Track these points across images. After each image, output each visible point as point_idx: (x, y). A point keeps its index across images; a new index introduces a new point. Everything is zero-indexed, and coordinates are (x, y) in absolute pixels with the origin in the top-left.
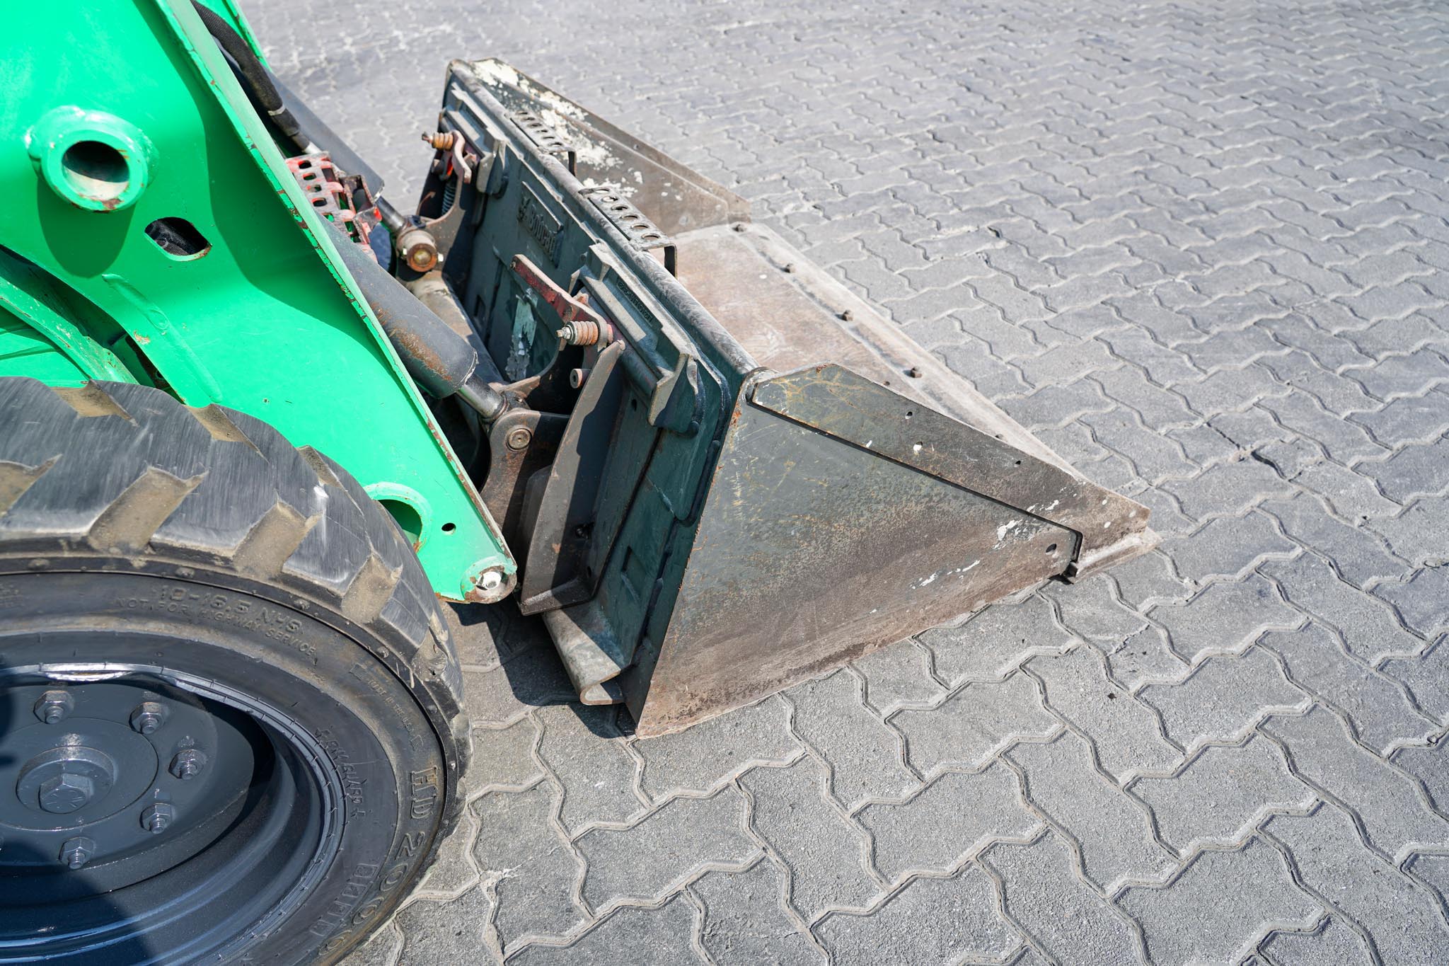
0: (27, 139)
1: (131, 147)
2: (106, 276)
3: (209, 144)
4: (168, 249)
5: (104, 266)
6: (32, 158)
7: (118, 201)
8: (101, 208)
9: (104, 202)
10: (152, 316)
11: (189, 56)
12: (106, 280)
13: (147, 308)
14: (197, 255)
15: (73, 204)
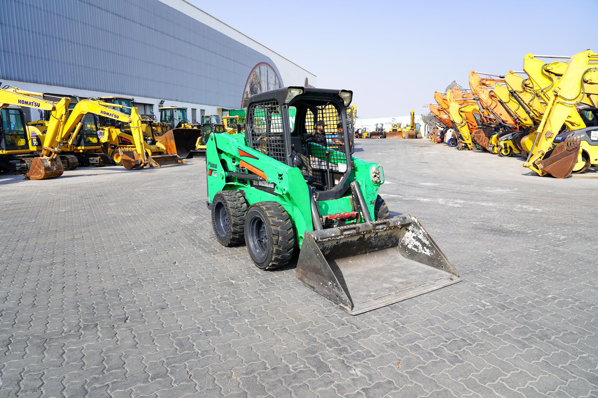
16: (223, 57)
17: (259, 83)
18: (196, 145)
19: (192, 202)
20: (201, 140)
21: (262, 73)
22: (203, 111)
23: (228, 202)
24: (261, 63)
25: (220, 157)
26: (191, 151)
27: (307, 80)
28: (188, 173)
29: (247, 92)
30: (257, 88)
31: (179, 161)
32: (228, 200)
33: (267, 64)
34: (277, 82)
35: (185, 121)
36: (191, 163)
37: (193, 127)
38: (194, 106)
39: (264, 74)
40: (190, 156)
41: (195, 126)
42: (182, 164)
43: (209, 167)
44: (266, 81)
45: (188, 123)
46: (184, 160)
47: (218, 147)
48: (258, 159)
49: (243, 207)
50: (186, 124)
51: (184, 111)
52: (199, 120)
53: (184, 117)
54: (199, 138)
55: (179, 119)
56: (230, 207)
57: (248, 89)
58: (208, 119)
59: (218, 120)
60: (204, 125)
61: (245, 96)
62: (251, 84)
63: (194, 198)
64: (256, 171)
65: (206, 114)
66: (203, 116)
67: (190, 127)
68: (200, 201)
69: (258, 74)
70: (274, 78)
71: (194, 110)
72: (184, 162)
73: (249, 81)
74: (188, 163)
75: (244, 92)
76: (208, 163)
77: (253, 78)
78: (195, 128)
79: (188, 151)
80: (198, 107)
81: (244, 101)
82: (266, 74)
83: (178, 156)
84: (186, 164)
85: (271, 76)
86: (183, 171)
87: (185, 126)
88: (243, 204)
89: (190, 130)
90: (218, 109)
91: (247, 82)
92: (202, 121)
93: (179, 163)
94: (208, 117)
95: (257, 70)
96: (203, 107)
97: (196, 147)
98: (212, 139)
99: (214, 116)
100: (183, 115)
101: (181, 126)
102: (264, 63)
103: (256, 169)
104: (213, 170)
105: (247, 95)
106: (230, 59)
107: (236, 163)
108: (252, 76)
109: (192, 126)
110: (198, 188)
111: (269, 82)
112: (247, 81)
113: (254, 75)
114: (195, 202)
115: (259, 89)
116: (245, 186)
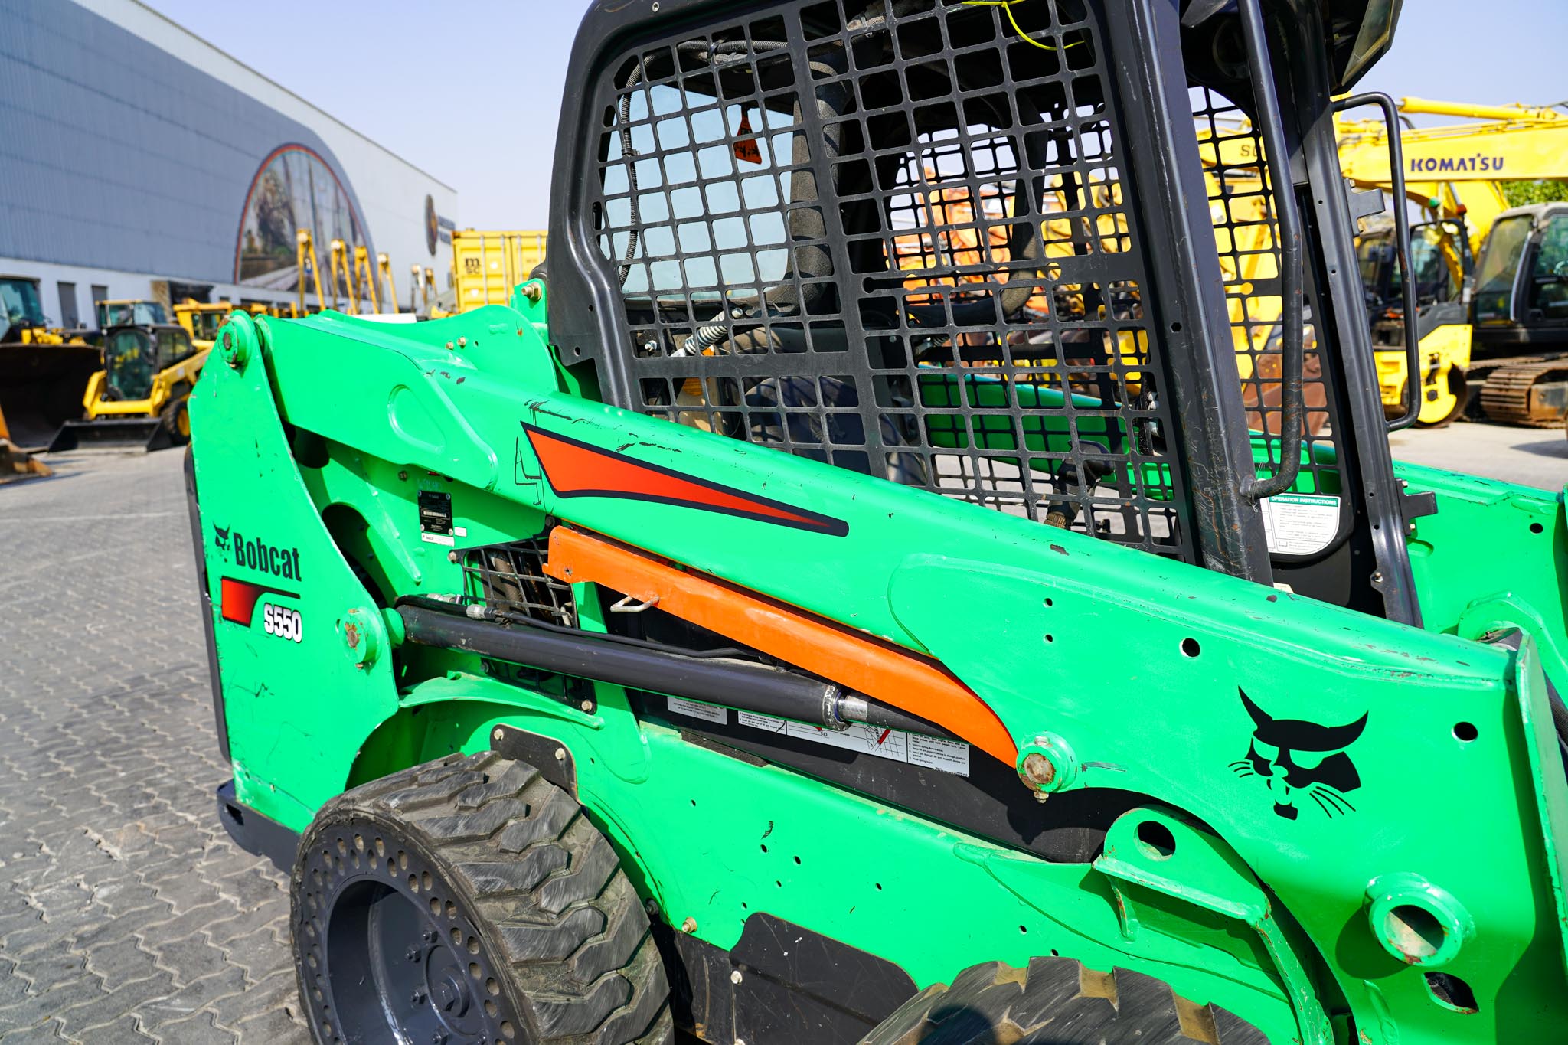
0: (1372, 882)
1: (1455, 928)
2: (1367, 982)
3: (1528, 949)
4: (1435, 990)
5: (1370, 977)
6: (1366, 894)
7: (1419, 960)
8: (1401, 957)
9: (1406, 956)
10: (1386, 1027)
11: (1553, 891)
12: (1364, 984)
13: (1385, 1018)
14: (1460, 1009)
15: (1380, 944)
16: (159, 117)
17: (287, 206)
18: (87, 402)
19: (97, 700)
20: (104, 386)
21: (295, 174)
22: (99, 291)
23: (485, 908)
24: (288, 146)
25: (316, 489)
26: (68, 423)
27: (430, 202)
28: (62, 514)
29: (250, 232)
30: (282, 221)
31: (19, 466)
32: (485, 896)
33: (308, 149)
34: (343, 204)
35: (34, 320)
36: (69, 471)
37: (66, 340)
38: (68, 274)
39: (301, 180)
40: (66, 442)
41: (74, 336)
42: (32, 475)
43: (222, 565)
44: (308, 198)
45: (49, 326)
46: (38, 458)
47: (294, 420)
48: (837, 528)
49: (614, 926)
50: (37, 332)
51: (29, 287)
52: (87, 317)
53: (28, 309)
54: (95, 379)
55: (11, 313)
56: (518, 965)
57: (252, 223)
58: (123, 314)
59: (157, 317)
60: (112, 331)
61: (244, 244)
62: (262, 208)
63: (102, 669)
64: (786, 637)
65: (112, 299)
66: (102, 306)
67: (57, 341)
68: (138, 681)
69: (282, 178)
70: (331, 191)
71: (66, 289)
72: (41, 469)
73: (254, 198)
74: (60, 470)
75: (240, 230)
76: (209, 537)
77: (267, 189)
78: (76, 343)
79: (57, 424)
80: (83, 280)
81: (244, 259)
82: (306, 178)
83: (13, 448)
84: (50, 476)
85: (322, 185)
86: (35, 508)
87: (34, 338)
88: (610, 894)
89: (55, 350)
90: (156, 286)
91: (247, 202)
92: (101, 319)
93: (20, 473)
94: (121, 307)
95: (277, 166)
96: (101, 277)
97: (84, 409)
98: (239, 364)
99: (146, 303)
100: (26, 299)
101: (19, 338)
102: (298, 146)
103: (757, 612)
104: (260, 590)
105: (251, 241)
106: (185, 127)
107: (458, 531)
108: (261, 182)
109: (62, 336)
110: (115, 592)
111: (317, 201)
112: (249, 196)
113: (267, 181)
114: (116, 694)
115: (286, 223)
116: (569, 711)
